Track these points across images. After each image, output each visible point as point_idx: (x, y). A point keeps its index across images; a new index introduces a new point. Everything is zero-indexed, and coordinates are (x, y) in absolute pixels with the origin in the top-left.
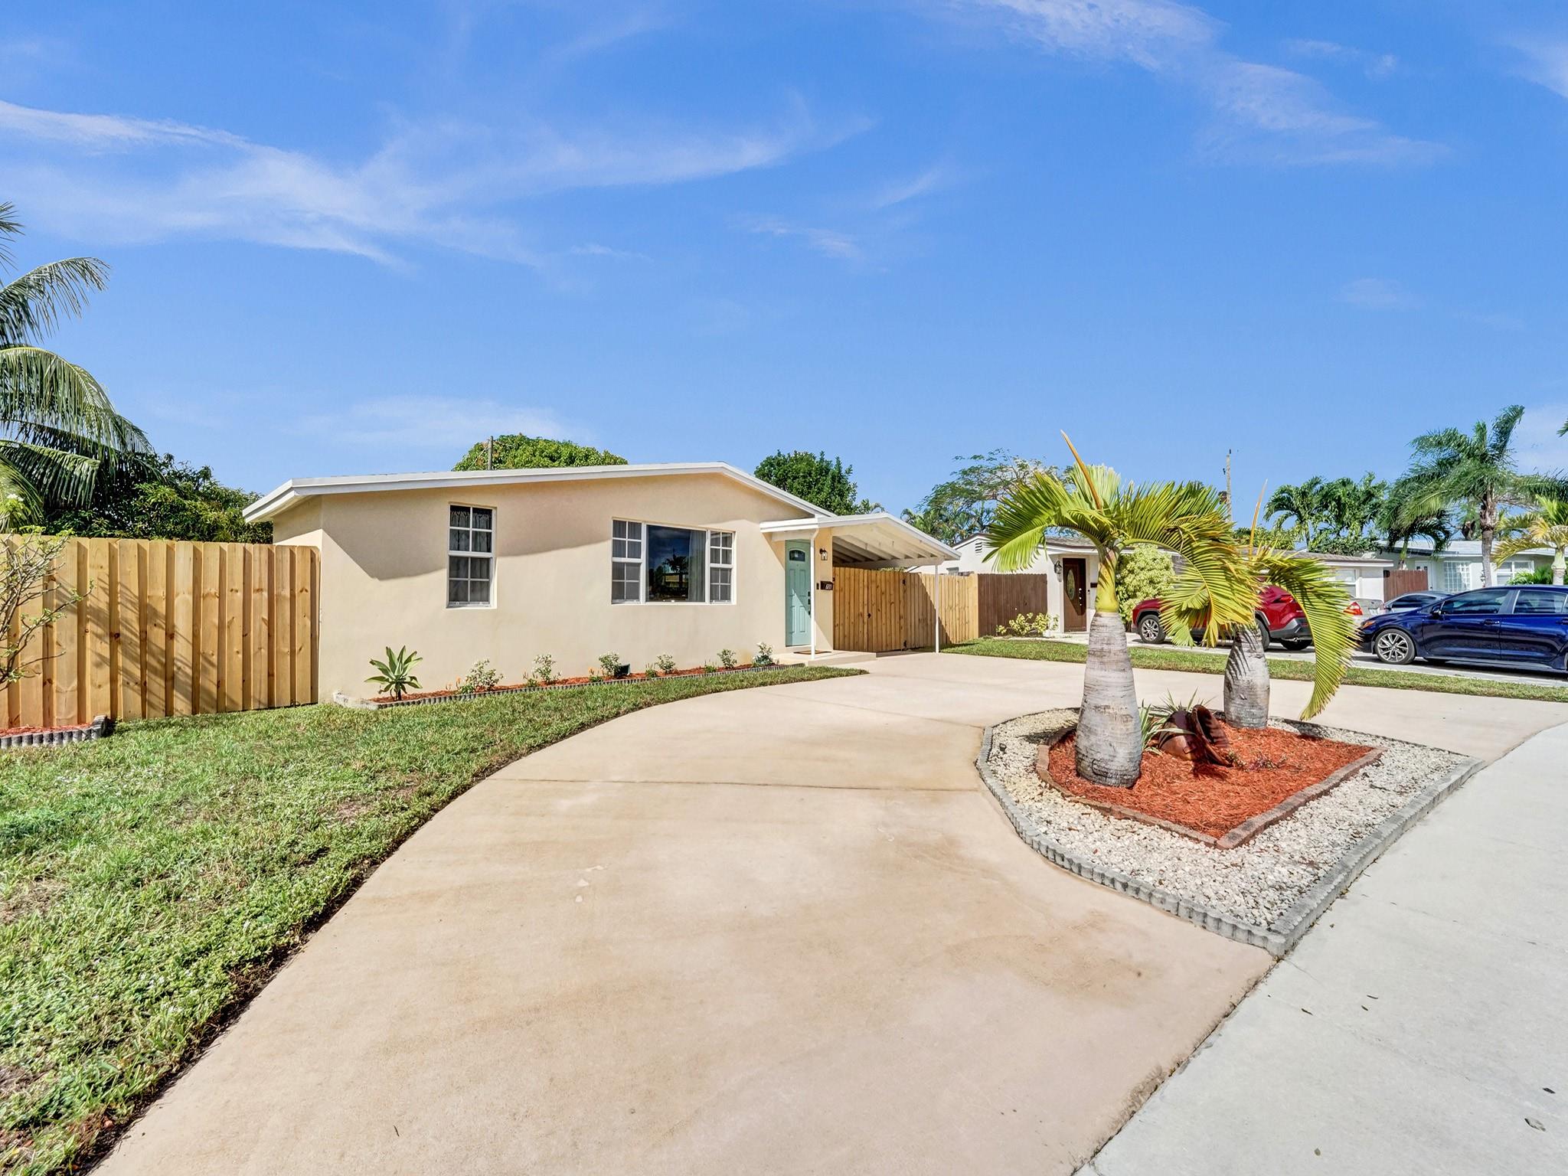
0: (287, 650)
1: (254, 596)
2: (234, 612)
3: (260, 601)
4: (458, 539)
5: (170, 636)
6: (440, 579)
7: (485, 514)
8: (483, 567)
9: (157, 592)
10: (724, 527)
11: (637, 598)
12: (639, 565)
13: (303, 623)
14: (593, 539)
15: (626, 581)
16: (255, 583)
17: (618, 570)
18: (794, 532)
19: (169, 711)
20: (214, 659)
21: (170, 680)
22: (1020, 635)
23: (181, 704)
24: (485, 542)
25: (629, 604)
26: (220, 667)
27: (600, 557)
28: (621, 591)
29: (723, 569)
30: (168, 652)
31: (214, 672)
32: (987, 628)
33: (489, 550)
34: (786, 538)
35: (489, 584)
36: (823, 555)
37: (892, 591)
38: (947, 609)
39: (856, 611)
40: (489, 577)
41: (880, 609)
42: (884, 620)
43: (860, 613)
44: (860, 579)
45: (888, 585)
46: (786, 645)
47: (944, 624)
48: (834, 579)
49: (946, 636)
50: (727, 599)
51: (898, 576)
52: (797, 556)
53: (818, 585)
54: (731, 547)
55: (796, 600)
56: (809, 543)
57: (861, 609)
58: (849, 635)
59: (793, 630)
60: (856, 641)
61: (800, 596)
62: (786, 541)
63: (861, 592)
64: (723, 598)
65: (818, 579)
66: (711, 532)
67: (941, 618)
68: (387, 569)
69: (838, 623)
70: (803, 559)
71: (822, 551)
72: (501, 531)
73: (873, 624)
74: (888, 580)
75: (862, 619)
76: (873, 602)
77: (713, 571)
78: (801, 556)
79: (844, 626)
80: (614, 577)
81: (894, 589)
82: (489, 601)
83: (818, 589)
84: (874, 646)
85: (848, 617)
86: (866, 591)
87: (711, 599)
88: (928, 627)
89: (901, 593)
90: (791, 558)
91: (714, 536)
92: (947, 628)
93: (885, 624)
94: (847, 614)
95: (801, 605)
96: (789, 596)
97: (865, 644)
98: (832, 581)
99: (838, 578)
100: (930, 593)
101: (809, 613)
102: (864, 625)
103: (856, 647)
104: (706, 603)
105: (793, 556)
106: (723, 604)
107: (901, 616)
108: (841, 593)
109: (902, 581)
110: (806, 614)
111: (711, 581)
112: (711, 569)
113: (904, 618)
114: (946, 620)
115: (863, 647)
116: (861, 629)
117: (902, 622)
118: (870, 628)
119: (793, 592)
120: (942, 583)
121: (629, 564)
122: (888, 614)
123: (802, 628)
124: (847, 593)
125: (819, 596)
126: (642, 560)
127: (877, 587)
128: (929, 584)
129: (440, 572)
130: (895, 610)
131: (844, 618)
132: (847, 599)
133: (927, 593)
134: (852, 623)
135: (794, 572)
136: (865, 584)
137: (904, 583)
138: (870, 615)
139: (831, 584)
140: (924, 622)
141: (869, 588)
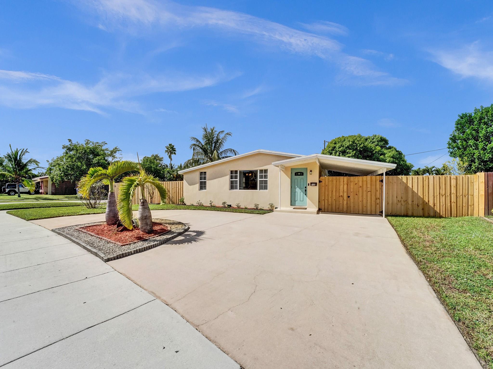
0: (180, 196)
1: (177, 188)
2: (175, 191)
3: (177, 189)
4: (201, 178)
5: (170, 194)
6: (197, 186)
7: (205, 173)
8: (205, 183)
9: (169, 188)
10: (263, 168)
11: (237, 189)
13: (182, 192)
14: (225, 175)
15: (234, 185)
16: (177, 187)
17: (232, 182)
19: (170, 204)
21: (170, 199)
23: (171, 203)
24: (205, 178)
25: (235, 190)
26: (174, 198)
27: (227, 179)
28: (232, 187)
30: (170, 196)
31: (173, 198)
33: (206, 180)
34: (291, 168)
35: (206, 186)
36: (311, 173)
37: (369, 186)
38: (437, 196)
39: (337, 194)
40: (206, 185)
41: (357, 194)
42: (360, 199)
43: (341, 195)
44: (341, 181)
45: (365, 183)
46: (291, 205)
47: (432, 205)
48: (320, 182)
49: (435, 212)
50: (267, 189)
51: (375, 178)
52: (299, 174)
53: (309, 184)
54: (267, 173)
55: (298, 190)
56: (307, 169)
57: (341, 194)
58: (332, 204)
59: (296, 200)
60: (337, 207)
61: (300, 188)
62: (292, 169)
63: (342, 187)
64: (265, 189)
65: (309, 182)
66: (260, 170)
67: (427, 201)
68: (191, 184)
69: (324, 199)
70: (303, 175)
71: (311, 171)
72: (207, 176)
73: (352, 200)
74: (366, 181)
75: (342, 198)
76: (352, 190)
77: (261, 181)
78: (302, 174)
79: (328, 200)
80: (231, 184)
81: (371, 185)
82: (206, 189)
83: (309, 185)
84: (351, 210)
85: (331, 197)
86: (345, 186)
87: (260, 189)
88: (409, 205)
89: (378, 186)
90: (295, 175)
91: (261, 171)
92: (436, 207)
93: (362, 201)
94: (330, 196)
95: (301, 191)
96: (294, 188)
97: (345, 209)
98: (318, 182)
99: (324, 181)
100: (412, 186)
101: (305, 195)
102: (344, 201)
103: (337, 210)
104: (258, 190)
105: (296, 174)
106: (266, 190)
107: (377, 198)
108: (326, 187)
109: (380, 181)
110: (304, 195)
111: (260, 184)
112: (260, 181)
113: (381, 199)
114: (435, 202)
115: (343, 210)
116: (341, 202)
117: (378, 201)
118: (348, 202)
119: (297, 187)
120: (426, 181)
121: (235, 181)
122: (365, 197)
123: (302, 200)
124: (330, 187)
125: (309, 188)
126: (238, 180)
127: (355, 184)
128: (411, 182)
129: (198, 184)
130: (371, 195)
131: (328, 197)
132: (330, 189)
133: (408, 186)
134: (334, 199)
135: (297, 180)
136: (345, 183)
137: (381, 182)
138: (349, 197)
139: (316, 183)
140: (405, 202)
141: (348, 184)
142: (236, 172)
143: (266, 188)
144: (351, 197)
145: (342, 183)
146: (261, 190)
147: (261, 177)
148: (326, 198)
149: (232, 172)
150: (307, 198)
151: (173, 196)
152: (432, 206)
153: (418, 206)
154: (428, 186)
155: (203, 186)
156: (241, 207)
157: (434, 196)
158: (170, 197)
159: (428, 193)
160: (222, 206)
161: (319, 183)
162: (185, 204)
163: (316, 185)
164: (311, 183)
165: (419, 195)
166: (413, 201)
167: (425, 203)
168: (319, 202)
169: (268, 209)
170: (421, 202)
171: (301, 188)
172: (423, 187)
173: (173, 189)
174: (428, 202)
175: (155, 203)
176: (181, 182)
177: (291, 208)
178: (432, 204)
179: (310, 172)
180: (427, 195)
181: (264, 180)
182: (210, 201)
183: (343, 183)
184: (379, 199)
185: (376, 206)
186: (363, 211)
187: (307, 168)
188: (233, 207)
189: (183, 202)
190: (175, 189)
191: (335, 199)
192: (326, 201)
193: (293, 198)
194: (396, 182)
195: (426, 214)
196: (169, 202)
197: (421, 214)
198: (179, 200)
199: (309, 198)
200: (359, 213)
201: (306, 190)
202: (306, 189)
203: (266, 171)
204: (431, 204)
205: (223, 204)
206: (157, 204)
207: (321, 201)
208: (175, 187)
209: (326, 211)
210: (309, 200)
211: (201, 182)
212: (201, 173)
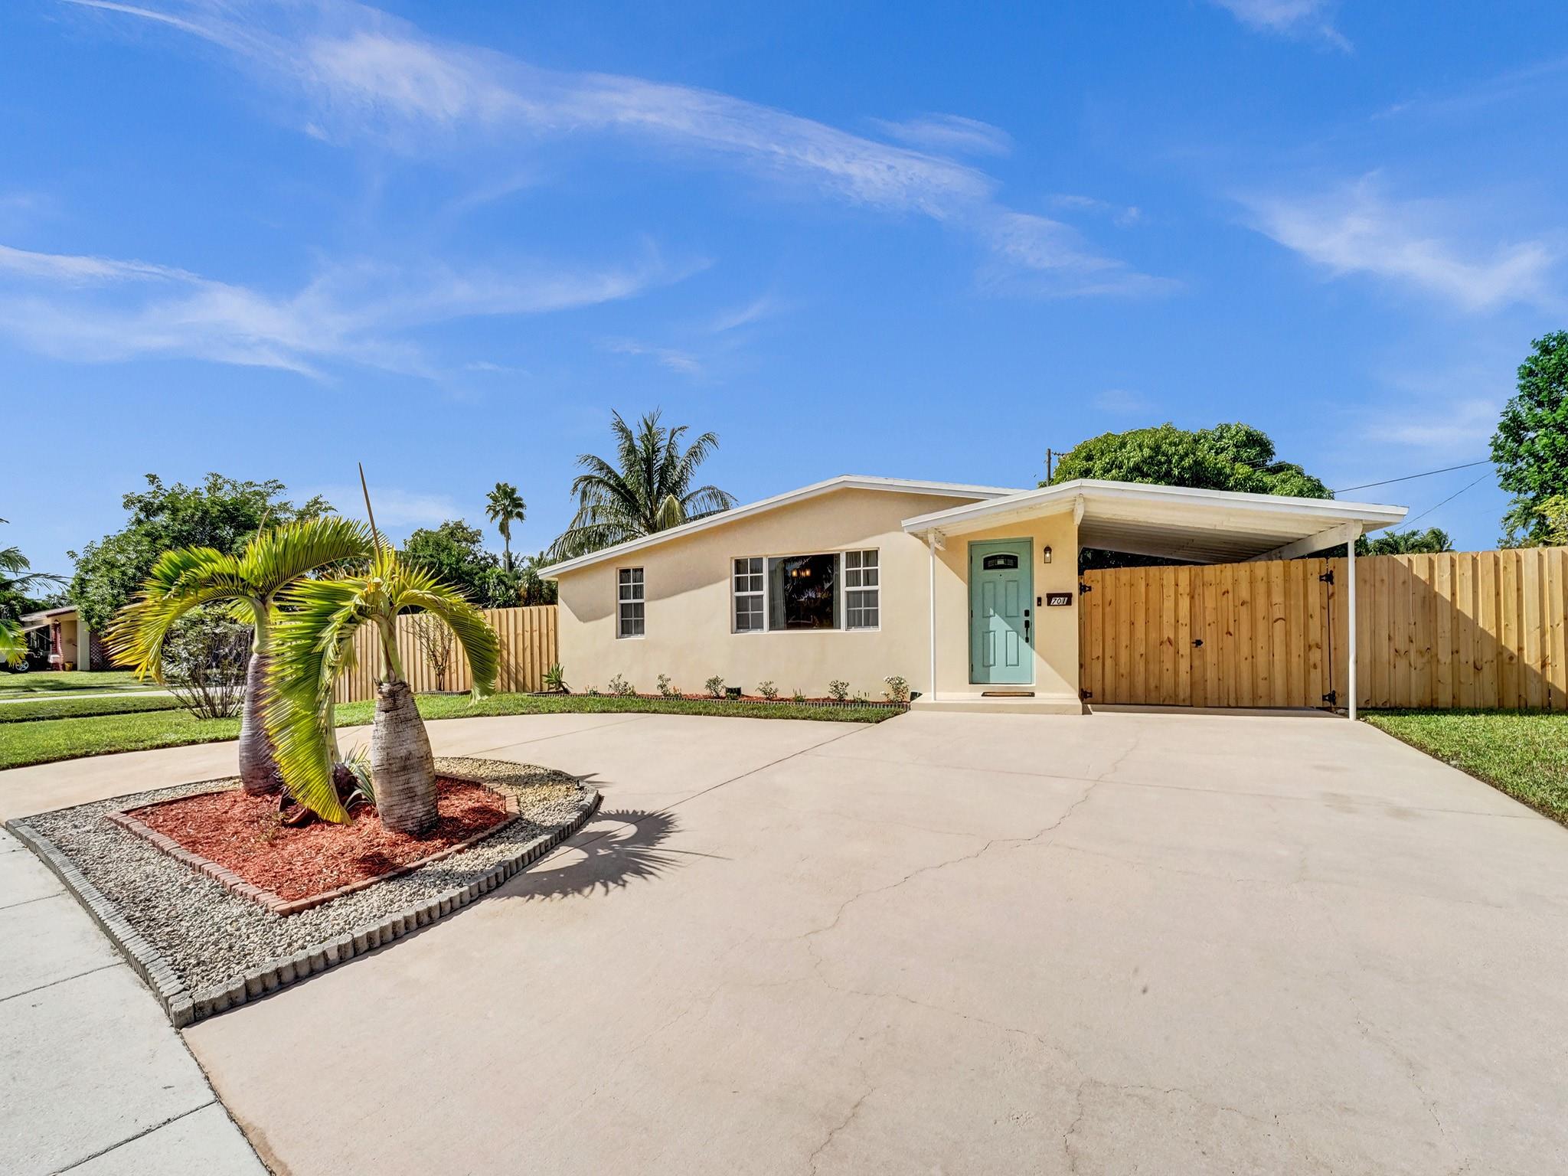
0: (546, 662)
2: (527, 643)
3: (536, 635)
4: (623, 593)
5: (509, 654)
6: (612, 622)
7: (639, 572)
8: (639, 609)
9: (504, 631)
10: (864, 545)
11: (762, 627)
12: (762, 596)
13: (552, 648)
14: (715, 579)
15: (750, 612)
16: (534, 629)
17: (741, 603)
19: (509, 692)
20: (522, 665)
21: (509, 673)
23: (513, 687)
24: (638, 592)
25: (751, 633)
26: (523, 669)
27: (721, 595)
30: (508, 661)
33: (642, 597)
34: (969, 542)
35: (643, 620)
36: (1048, 555)
37: (1278, 598)
38: (1555, 626)
39: (1153, 635)
40: (643, 617)
41: (1231, 630)
42: (1245, 650)
43: (1166, 638)
44: (1165, 582)
45: (1261, 588)
46: (971, 682)
47: (1536, 662)
48: (1083, 589)
49: (1550, 690)
50: (876, 624)
51: (1301, 568)
52: (1001, 562)
53: (1039, 599)
54: (877, 566)
55: (997, 624)
56: (1031, 541)
57: (1168, 633)
58: (1131, 674)
59: (992, 663)
60: (1152, 686)
61: (1007, 617)
62: (972, 546)
63: (1169, 604)
64: (867, 624)
65: (1041, 590)
66: (847, 553)
67: (1513, 647)
68: (586, 615)
69: (1101, 655)
70: (1015, 566)
71: (1048, 549)
72: (647, 584)
73: (1211, 657)
74: (1265, 580)
75: (1171, 649)
76: (1209, 619)
77: (851, 596)
78: (1011, 562)
79: (1116, 659)
80: (738, 610)
81: (1287, 594)
82: (643, 633)
83: (1039, 605)
84: (1209, 696)
85: (1127, 646)
86: (1185, 603)
87: (849, 625)
88: (1440, 667)
89: (1315, 599)
90: (986, 567)
91: (853, 557)
92: (1553, 671)
93: (1250, 659)
94: (1124, 640)
95: (1010, 629)
96: (983, 617)
97: (1184, 691)
98: (1075, 591)
99: (1100, 585)
100: (1453, 594)
101: (1027, 640)
102: (1181, 660)
103: (1153, 694)
104: (843, 630)
105: (990, 563)
106: (871, 630)
107: (1312, 643)
108: (1108, 609)
109: (1321, 577)
110: (1022, 641)
111: (848, 606)
112: (848, 593)
113: (1325, 647)
114: (1548, 652)
115: (1177, 696)
116: (1168, 664)
117: (1315, 656)
118: (1196, 663)
119: (992, 612)
120: (1509, 570)
121: (752, 597)
122: (1261, 641)
123: (1012, 660)
124: (1124, 607)
125: (1042, 616)
126: (765, 592)
127: (1224, 594)
128: (1447, 576)
129: (614, 615)
130: (1287, 633)
131: (1116, 647)
132: (1124, 616)
133: (1436, 595)
134: (1142, 655)
135: (992, 585)
136: (1181, 590)
137: (1326, 581)
138: (1199, 643)
139: (1069, 596)
140: (1423, 656)
141: (1196, 596)
142: (756, 563)
143: (871, 620)
144: (1208, 644)
145: (1169, 591)
146: (854, 631)
147: (853, 579)
148: (1109, 653)
149: (739, 565)
150: (1035, 655)
151: (520, 661)
152: (1534, 667)
153: (1477, 669)
154: (1519, 589)
155: (631, 621)
156: (779, 695)
157: (1542, 627)
158: (508, 667)
159: (1519, 616)
160: (707, 692)
161: (1081, 594)
162: (566, 691)
163: (1069, 603)
164: (1050, 597)
165: (1481, 625)
166: (1455, 652)
167: (1506, 656)
168: (1081, 666)
169: (885, 699)
170: (1489, 654)
171: (1008, 615)
172: (1498, 594)
173: (520, 638)
174: (1516, 654)
175: (455, 690)
176: (551, 607)
177: (973, 695)
178: (1534, 661)
179: (1046, 553)
180: (1514, 626)
181: (865, 592)
182: (660, 677)
183: (1176, 592)
184: (1318, 646)
185: (1307, 673)
186: (1255, 696)
187: (1032, 538)
188: (747, 696)
189: (560, 683)
190: (527, 635)
191: (1143, 652)
192: (1109, 662)
193: (978, 652)
194: (1386, 582)
195: (1512, 701)
196: (506, 685)
197: (1492, 701)
198: (541, 675)
199: (1039, 653)
200: (1239, 705)
201: (1027, 624)
202: (1027, 618)
203: (871, 556)
204: (1531, 658)
205: (708, 686)
206: (462, 694)
207: (1088, 660)
208: (527, 628)
209: (1108, 698)
210: (1040, 659)
211: (622, 605)
212: (624, 572)
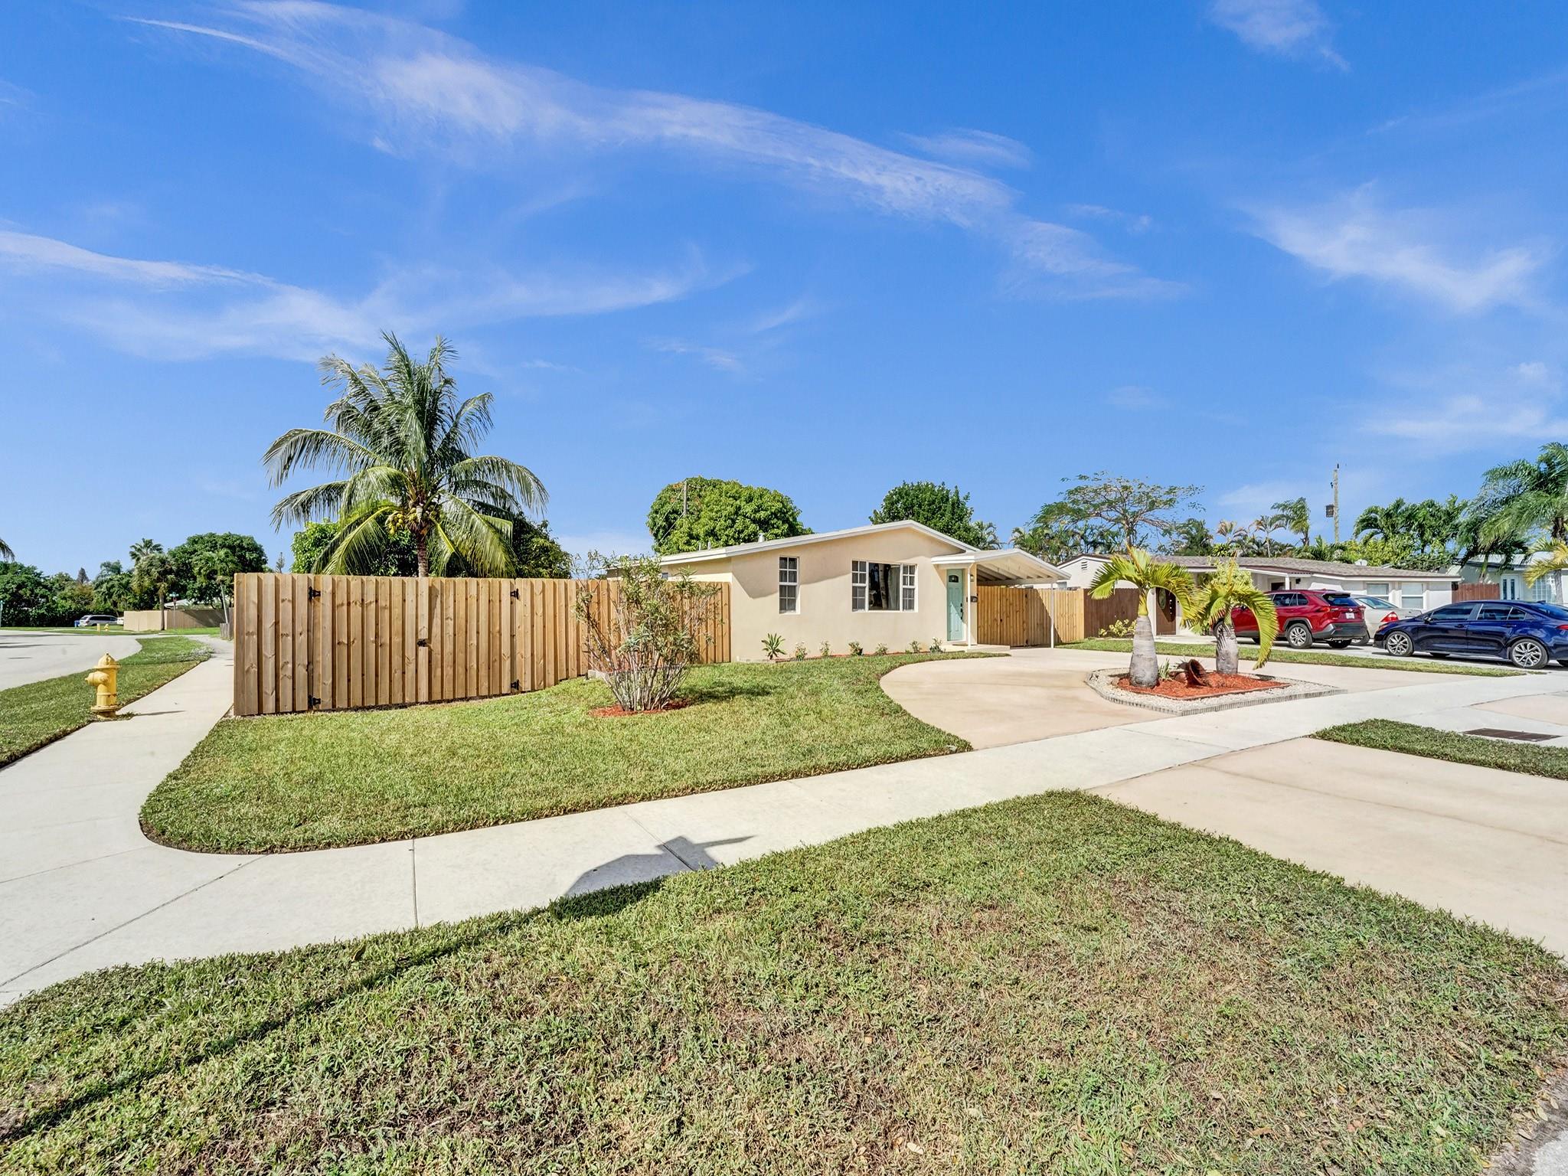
4: (783, 576)
6: (776, 599)
7: (793, 560)
8: (792, 591)
10: (909, 562)
11: (864, 608)
12: (865, 587)
13: (726, 621)
14: (842, 573)
15: (858, 597)
17: (855, 591)
18: (955, 564)
22: (1118, 637)
24: (793, 577)
25: (860, 611)
27: (845, 583)
28: (857, 605)
29: (910, 589)
32: (1091, 632)
33: (795, 581)
35: (796, 599)
37: (1017, 602)
39: (992, 617)
40: (797, 596)
41: (1009, 616)
42: (1011, 624)
43: (995, 618)
44: (995, 594)
45: (1015, 598)
46: (948, 639)
50: (913, 607)
52: (955, 579)
53: (966, 599)
54: (914, 574)
55: (953, 610)
57: (996, 616)
58: (987, 634)
59: (951, 630)
60: (992, 638)
61: (955, 607)
63: (996, 602)
64: (910, 608)
65: (966, 594)
66: (903, 565)
68: (753, 592)
69: (983, 622)
70: (960, 582)
72: (801, 569)
73: (1005, 626)
74: (1015, 595)
75: (996, 623)
76: (1004, 606)
77: (905, 591)
78: (959, 580)
80: (853, 596)
82: (798, 609)
83: (966, 601)
85: (986, 622)
86: (999, 602)
87: (904, 607)
89: (1024, 604)
90: (951, 581)
91: (905, 568)
93: (1012, 627)
94: (986, 619)
95: (958, 614)
96: (950, 606)
97: (999, 639)
99: (980, 594)
102: (998, 627)
104: (901, 610)
105: (952, 579)
106: (911, 611)
107: (1024, 621)
108: (982, 604)
109: (1025, 595)
110: (961, 619)
111: (903, 596)
112: (903, 589)
113: (1027, 622)
116: (996, 630)
117: (1024, 626)
118: (1002, 628)
121: (860, 587)
122: (1014, 620)
123: (958, 627)
124: (986, 604)
125: (967, 607)
126: (866, 584)
127: (1007, 600)
129: (777, 594)
130: (1019, 617)
132: (986, 608)
133: (1043, 604)
134: (990, 625)
135: (953, 589)
138: (1002, 619)
141: (1001, 600)
142: (863, 564)
144: (1004, 621)
145: (996, 597)
146: (905, 611)
147: (905, 580)
149: (855, 563)
150: (964, 625)
155: (788, 598)
164: (972, 597)
171: (957, 605)
182: (825, 643)
185: (1022, 633)
186: (1014, 642)
187: (963, 572)
189: (775, 651)
192: (982, 628)
194: (1037, 598)
199: (966, 625)
201: (962, 611)
202: (962, 607)
203: (913, 568)
207: (979, 623)
211: (782, 586)
212: (784, 559)
